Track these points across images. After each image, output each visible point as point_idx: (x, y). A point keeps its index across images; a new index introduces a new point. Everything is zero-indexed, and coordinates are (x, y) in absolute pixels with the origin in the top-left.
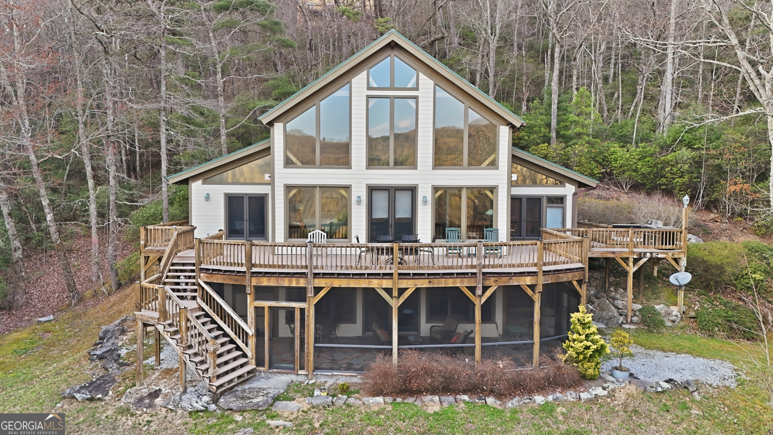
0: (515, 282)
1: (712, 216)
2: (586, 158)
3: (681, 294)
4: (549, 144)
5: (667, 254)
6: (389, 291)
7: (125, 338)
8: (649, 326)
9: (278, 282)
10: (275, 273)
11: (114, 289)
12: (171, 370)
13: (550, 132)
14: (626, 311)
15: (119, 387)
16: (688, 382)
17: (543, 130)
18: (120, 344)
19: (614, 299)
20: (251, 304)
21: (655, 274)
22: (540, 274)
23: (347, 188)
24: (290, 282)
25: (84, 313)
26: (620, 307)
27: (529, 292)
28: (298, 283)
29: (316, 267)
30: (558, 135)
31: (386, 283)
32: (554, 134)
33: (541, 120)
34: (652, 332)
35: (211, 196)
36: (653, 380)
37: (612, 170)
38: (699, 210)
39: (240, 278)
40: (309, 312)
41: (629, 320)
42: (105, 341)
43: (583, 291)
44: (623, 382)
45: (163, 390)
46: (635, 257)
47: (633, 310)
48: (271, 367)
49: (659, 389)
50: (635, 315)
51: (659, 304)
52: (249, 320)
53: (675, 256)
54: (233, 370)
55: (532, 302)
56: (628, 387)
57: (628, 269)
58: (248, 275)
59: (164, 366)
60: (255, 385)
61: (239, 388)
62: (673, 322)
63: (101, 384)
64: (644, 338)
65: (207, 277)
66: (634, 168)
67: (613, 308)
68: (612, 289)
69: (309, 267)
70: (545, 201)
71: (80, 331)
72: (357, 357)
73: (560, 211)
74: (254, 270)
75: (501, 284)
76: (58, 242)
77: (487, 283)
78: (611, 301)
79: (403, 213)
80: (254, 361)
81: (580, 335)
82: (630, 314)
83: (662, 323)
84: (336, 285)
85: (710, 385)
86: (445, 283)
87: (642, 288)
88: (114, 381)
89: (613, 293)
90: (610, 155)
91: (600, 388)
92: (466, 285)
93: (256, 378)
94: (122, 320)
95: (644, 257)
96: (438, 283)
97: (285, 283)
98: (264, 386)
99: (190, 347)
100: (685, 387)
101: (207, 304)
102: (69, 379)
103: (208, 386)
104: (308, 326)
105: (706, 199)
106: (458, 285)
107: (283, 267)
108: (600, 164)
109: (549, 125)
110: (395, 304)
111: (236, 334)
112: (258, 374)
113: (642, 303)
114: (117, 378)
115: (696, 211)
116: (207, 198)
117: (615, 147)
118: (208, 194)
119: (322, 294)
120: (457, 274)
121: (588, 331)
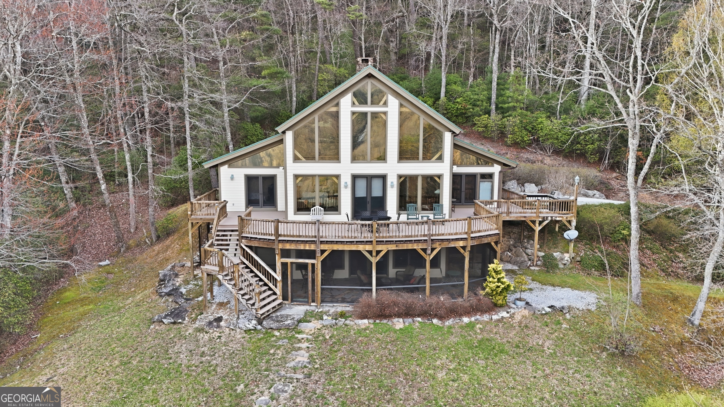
0: (452, 245)
1: (615, 175)
2: (519, 128)
3: (572, 245)
4: (490, 116)
5: (562, 217)
6: (370, 252)
7: (179, 280)
8: (547, 268)
9: (296, 246)
10: (295, 241)
11: (154, 241)
12: (223, 303)
13: (490, 106)
14: (533, 257)
15: (191, 314)
16: (563, 308)
17: (485, 104)
18: (177, 284)
19: (526, 248)
20: (279, 261)
21: (557, 229)
22: (469, 239)
23: (338, 177)
24: (305, 246)
25: (134, 259)
26: (530, 254)
27: (462, 251)
28: (310, 247)
29: (322, 237)
30: (497, 108)
31: (368, 247)
32: (493, 107)
33: (484, 95)
34: (549, 272)
35: (234, 176)
36: (540, 307)
37: (539, 137)
38: (605, 169)
39: (271, 244)
40: (317, 266)
41: (535, 263)
42: (166, 282)
43: (498, 249)
44: (521, 308)
45: (224, 317)
46: (540, 220)
47: (538, 256)
48: (292, 301)
49: (544, 312)
50: (539, 260)
51: (557, 252)
52: (277, 271)
53: (568, 219)
54: (269, 303)
55: (464, 258)
56: (524, 311)
57: (535, 228)
58: (276, 242)
59: (217, 300)
60: (283, 312)
61: (274, 315)
62: (565, 264)
63: (178, 313)
64: (542, 277)
65: (246, 242)
66: (555, 137)
67: (525, 254)
68: (525, 241)
69: (317, 237)
70: (479, 177)
71: (136, 273)
72: (348, 293)
73: (489, 184)
74: (280, 238)
75: (443, 247)
76: (110, 205)
77: (434, 246)
78: (524, 249)
79: (377, 192)
80: (281, 297)
81: (494, 278)
82: (535, 260)
83: (557, 265)
84: (335, 249)
85: (578, 309)
86: (407, 247)
87: (546, 241)
88: (186, 311)
89: (526, 244)
90: (538, 125)
91: (505, 312)
92: (420, 247)
93: (283, 308)
94: (172, 266)
95: (547, 220)
96: (402, 247)
97: (302, 247)
98: (290, 314)
99: (241, 289)
100: (561, 311)
101: (247, 260)
102: (151, 309)
103: (255, 314)
104: (317, 275)
105: (611, 161)
106: (415, 248)
107: (300, 236)
108: (530, 132)
109: (489, 99)
110: (374, 260)
111: (268, 279)
112: (284, 305)
113: (545, 252)
114: (188, 309)
115: (603, 171)
116: (232, 178)
117: (542, 118)
118: (233, 175)
119: (326, 254)
120: (415, 240)
121: (499, 276)
